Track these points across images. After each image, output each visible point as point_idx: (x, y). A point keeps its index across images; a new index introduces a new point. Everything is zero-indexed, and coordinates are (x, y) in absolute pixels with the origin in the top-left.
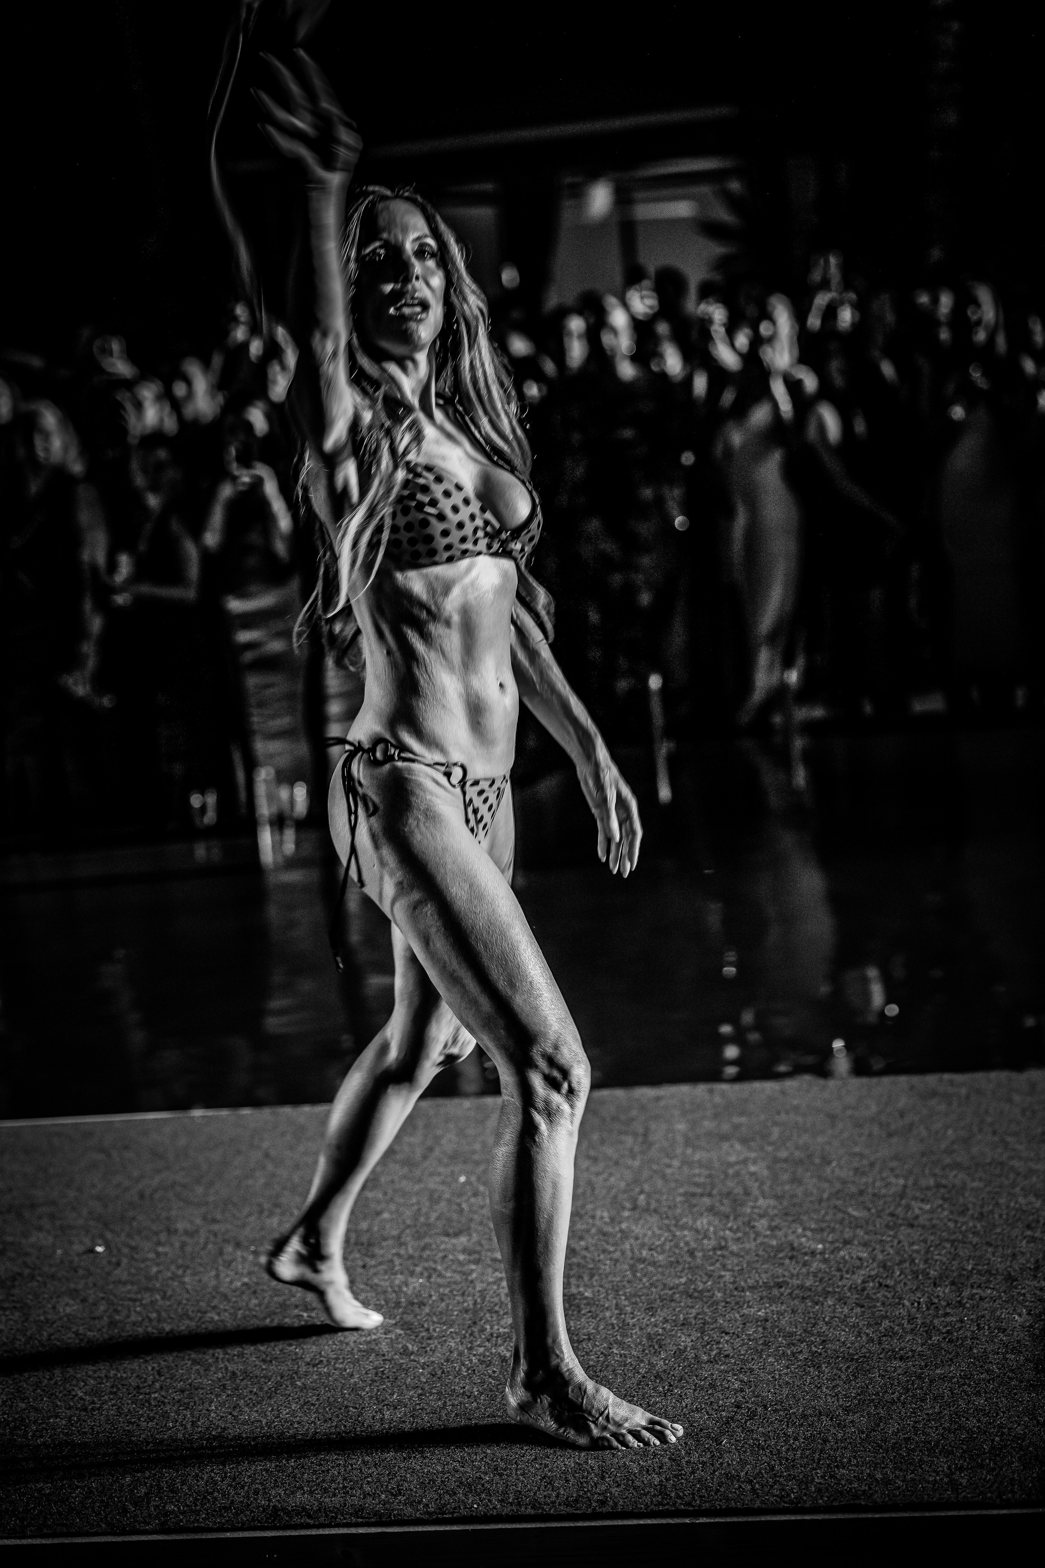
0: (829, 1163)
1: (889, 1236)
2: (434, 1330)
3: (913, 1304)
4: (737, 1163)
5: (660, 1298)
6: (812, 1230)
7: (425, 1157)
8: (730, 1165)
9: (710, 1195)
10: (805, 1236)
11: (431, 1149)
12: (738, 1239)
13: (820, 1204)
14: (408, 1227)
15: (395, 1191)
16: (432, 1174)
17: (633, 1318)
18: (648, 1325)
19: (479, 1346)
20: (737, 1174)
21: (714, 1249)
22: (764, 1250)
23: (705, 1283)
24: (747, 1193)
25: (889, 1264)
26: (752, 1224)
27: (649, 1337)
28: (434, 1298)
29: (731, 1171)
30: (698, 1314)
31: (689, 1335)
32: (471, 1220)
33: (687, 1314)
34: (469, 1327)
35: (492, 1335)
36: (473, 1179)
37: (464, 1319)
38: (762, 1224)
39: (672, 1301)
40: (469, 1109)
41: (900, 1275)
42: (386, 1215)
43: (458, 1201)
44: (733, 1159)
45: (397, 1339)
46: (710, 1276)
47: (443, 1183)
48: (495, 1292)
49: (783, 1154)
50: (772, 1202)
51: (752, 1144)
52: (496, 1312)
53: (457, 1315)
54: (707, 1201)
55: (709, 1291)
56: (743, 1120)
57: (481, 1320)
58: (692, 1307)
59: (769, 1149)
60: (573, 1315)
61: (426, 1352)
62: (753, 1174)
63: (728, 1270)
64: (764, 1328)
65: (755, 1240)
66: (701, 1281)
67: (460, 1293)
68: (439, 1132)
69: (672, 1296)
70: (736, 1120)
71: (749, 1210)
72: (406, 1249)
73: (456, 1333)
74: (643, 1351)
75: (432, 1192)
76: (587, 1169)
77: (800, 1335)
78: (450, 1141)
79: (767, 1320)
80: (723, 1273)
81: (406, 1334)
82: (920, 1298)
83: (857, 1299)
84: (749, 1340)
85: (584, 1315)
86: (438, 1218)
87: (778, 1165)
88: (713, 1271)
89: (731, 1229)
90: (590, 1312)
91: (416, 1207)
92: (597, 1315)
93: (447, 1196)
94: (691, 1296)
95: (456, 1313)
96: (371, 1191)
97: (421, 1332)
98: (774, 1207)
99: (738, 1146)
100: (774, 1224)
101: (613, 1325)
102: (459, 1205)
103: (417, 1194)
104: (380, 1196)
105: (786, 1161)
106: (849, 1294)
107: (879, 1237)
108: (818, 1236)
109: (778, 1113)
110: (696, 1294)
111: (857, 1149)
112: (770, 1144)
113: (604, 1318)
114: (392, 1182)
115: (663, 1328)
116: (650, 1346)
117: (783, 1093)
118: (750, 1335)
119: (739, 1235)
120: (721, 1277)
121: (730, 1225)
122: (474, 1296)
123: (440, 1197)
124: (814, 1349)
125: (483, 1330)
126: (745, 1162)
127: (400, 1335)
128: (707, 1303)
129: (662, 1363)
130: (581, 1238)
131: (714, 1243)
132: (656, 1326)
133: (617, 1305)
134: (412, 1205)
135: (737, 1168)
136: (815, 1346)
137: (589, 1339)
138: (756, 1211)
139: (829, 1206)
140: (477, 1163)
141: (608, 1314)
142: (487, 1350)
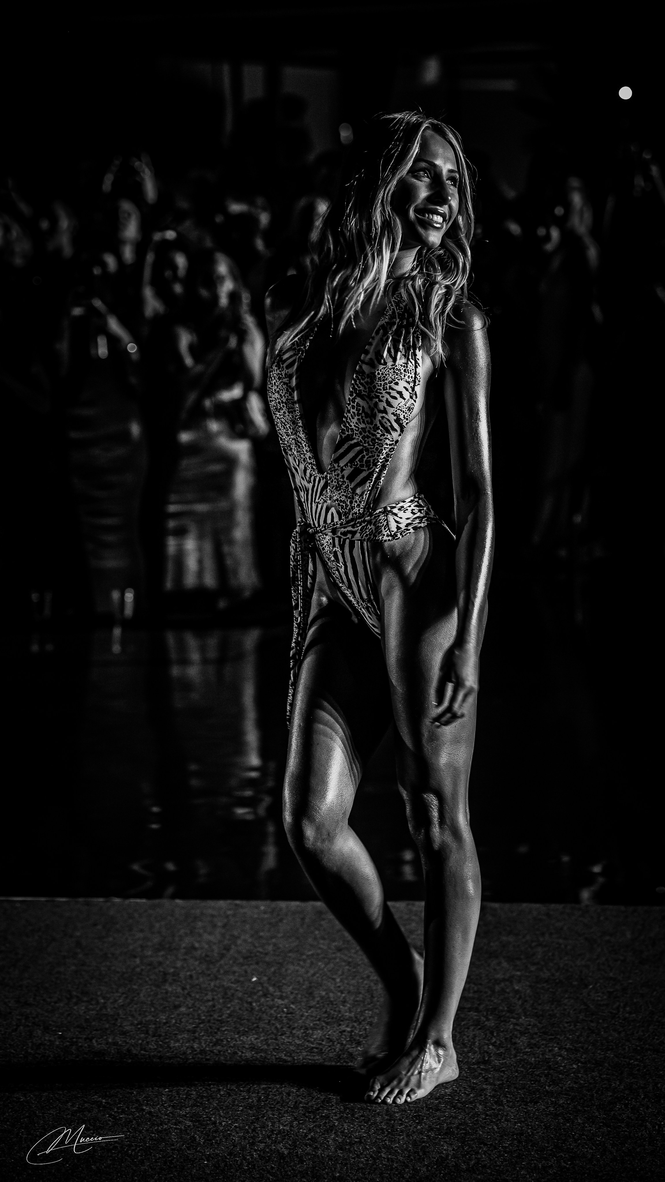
0: (586, 986)
1: (637, 1060)
2: (220, 1123)
3: (654, 1127)
4: (504, 980)
5: (426, 1107)
6: (567, 1050)
7: (222, 956)
8: (497, 982)
9: (477, 1010)
10: (560, 1056)
11: (227, 949)
12: (500, 1055)
13: (575, 1026)
14: (203, 1022)
15: (193, 986)
16: (226, 973)
17: (401, 1124)
18: (414, 1132)
19: (260, 1142)
20: (503, 991)
21: (478, 1063)
22: (523, 1066)
23: (468, 1095)
24: (511, 1011)
25: (635, 1086)
26: (513, 1041)
27: (415, 1144)
28: (222, 1093)
29: (497, 988)
30: (460, 1124)
31: (451, 1144)
32: (260, 1019)
33: (451, 1123)
34: (253, 1123)
35: (272, 1131)
36: (265, 978)
37: (248, 1115)
38: (522, 1041)
39: (437, 1110)
40: (265, 912)
41: (644, 1099)
42: (183, 1009)
43: (250, 1000)
44: (499, 976)
45: (186, 1130)
46: (473, 1089)
47: (237, 981)
48: (277, 1091)
49: (545, 974)
50: (533, 1021)
51: (518, 963)
52: (278, 1109)
53: (242, 1111)
54: (473, 1014)
55: (471, 1103)
56: (511, 939)
57: (263, 1117)
58: (456, 1118)
59: (533, 968)
60: (347, 1118)
61: (212, 1144)
62: (517, 992)
63: (491, 1084)
64: (520, 1142)
65: (515, 1056)
66: (465, 1093)
67: (246, 1089)
68: (236, 933)
69: (437, 1105)
70: (504, 938)
71: (511, 1027)
72: (200, 1043)
73: (239, 1127)
74: (409, 1156)
75: (226, 989)
76: (368, 977)
77: (551, 1150)
78: (245, 941)
79: (522, 1134)
80: (485, 1086)
81: (194, 1125)
82: (661, 1122)
83: (604, 1118)
84: (505, 1152)
85: (357, 1118)
86: (230, 1015)
87: (539, 986)
88: (476, 1084)
89: (493, 1044)
90: (362, 1116)
91: (210, 1003)
92: (369, 1120)
93: (240, 995)
94: (455, 1107)
95: (241, 1108)
96: (171, 984)
97: (208, 1124)
98: (535, 1025)
99: (505, 964)
100: (533, 1041)
101: (382, 1129)
102: (251, 1003)
103: (212, 990)
104: (179, 990)
105: (547, 981)
106: (597, 1114)
107: (627, 1060)
108: (572, 1056)
109: (543, 934)
110: (459, 1105)
111: (611, 975)
112: (534, 964)
113: (375, 1123)
114: (191, 977)
115: (428, 1136)
116: (415, 1152)
117: (548, 915)
118: (506, 1147)
119: (502, 1050)
120: (484, 1090)
121: (494, 1040)
122: (258, 1093)
123: (233, 995)
124: (563, 1164)
125: (263, 1127)
126: (510, 980)
127: (189, 1126)
128: (468, 1114)
129: (424, 1169)
130: (359, 1043)
131: (478, 1056)
132: (421, 1133)
133: (387, 1111)
134: (208, 1001)
135: (502, 985)
136: (564, 1162)
137: (360, 1142)
138: (518, 1028)
139: (583, 1028)
140: (269, 964)
141: (378, 1119)
142: (268, 1146)
